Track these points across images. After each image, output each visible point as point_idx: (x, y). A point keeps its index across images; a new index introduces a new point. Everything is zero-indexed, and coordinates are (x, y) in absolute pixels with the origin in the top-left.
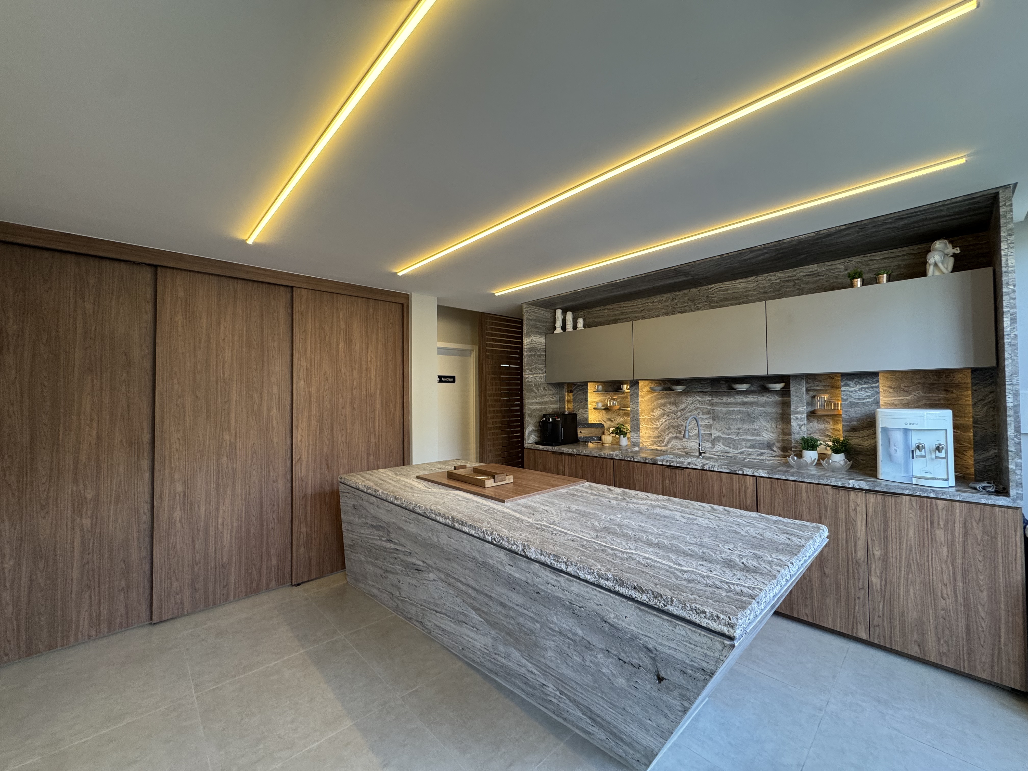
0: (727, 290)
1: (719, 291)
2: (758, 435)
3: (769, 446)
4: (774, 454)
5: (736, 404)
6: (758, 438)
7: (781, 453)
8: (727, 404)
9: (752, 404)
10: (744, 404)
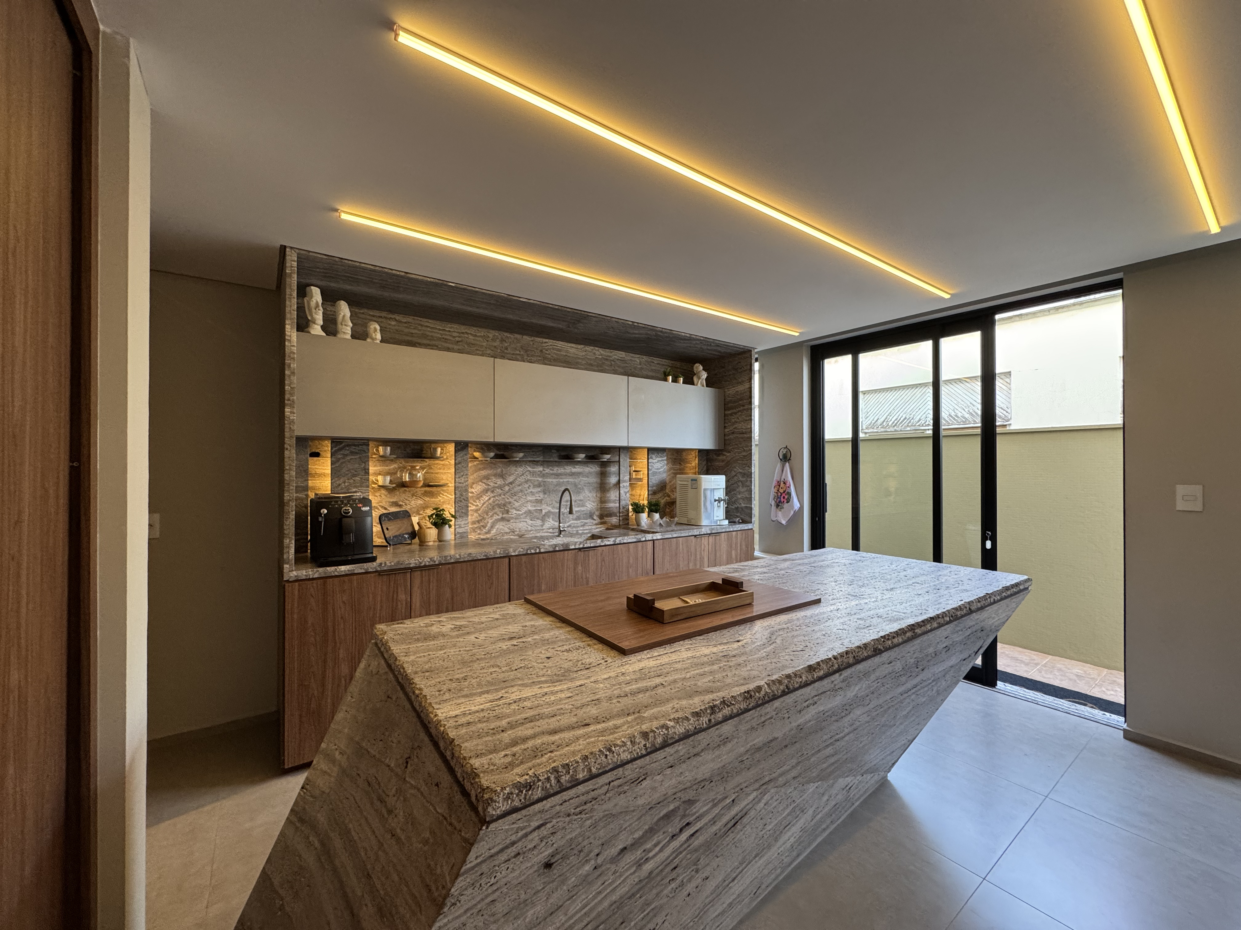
0: (560, 350)
1: (553, 349)
2: (583, 506)
3: (591, 516)
4: (595, 522)
5: (566, 474)
6: (582, 509)
7: (599, 521)
8: (557, 475)
9: (579, 474)
10: (572, 474)
